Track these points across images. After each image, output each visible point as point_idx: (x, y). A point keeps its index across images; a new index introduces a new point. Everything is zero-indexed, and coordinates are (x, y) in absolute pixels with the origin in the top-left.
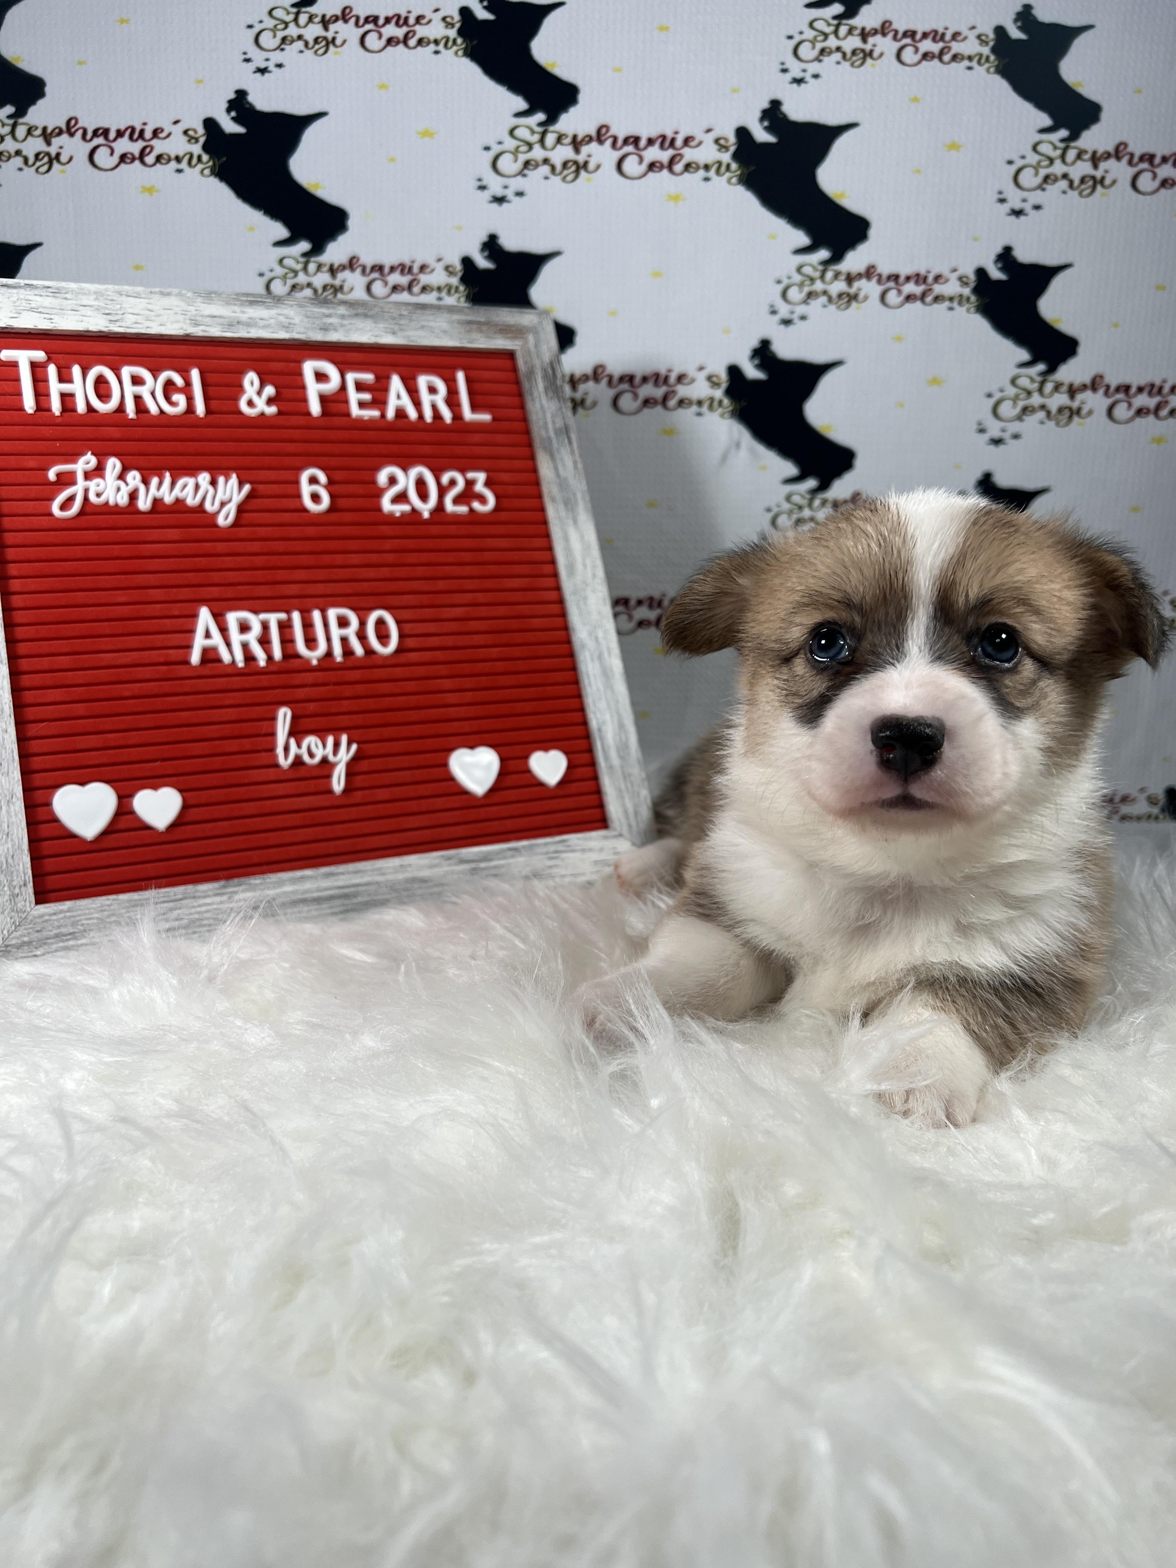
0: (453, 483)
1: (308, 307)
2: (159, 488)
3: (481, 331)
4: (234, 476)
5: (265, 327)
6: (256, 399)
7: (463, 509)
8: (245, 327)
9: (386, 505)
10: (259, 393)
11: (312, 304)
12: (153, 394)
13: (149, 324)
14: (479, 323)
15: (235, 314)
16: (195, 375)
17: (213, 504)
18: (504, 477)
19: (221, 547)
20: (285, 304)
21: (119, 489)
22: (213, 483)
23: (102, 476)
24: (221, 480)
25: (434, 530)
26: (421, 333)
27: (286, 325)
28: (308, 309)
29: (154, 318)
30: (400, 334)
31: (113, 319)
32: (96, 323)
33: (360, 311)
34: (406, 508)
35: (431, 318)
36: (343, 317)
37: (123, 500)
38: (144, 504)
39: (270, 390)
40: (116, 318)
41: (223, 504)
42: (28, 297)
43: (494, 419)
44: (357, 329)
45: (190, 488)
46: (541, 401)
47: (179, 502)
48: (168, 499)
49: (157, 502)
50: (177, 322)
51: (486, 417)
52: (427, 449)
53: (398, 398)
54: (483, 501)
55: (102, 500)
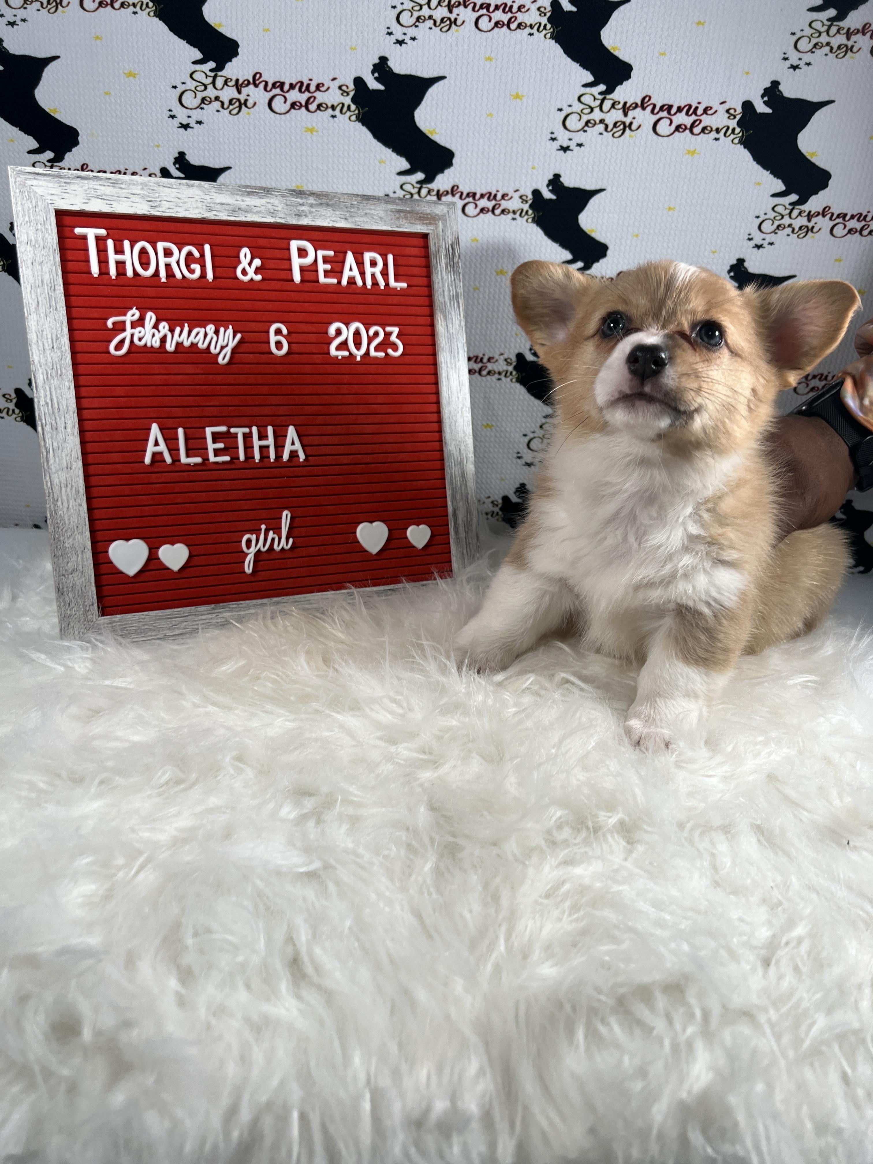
0: (376, 334)
1: (288, 197)
2: (180, 335)
3: (406, 219)
4: (230, 327)
5: (257, 213)
6: (247, 268)
7: (382, 354)
8: (243, 213)
9: (333, 352)
10: (250, 264)
11: (291, 194)
12: (178, 263)
13: (178, 209)
14: (405, 212)
15: (238, 202)
16: (207, 248)
17: (215, 348)
18: (411, 330)
19: (219, 379)
20: (272, 194)
21: (153, 335)
22: (217, 332)
23: (143, 326)
24: (222, 330)
25: (362, 369)
26: (365, 219)
27: (272, 211)
28: (288, 199)
29: (181, 205)
30: (350, 219)
31: (153, 205)
32: (142, 208)
33: (324, 201)
34: (346, 353)
35: (373, 207)
36: (311, 206)
37: (156, 344)
38: (170, 347)
39: (257, 262)
40: (156, 204)
41: (222, 348)
42: (95, 187)
43: (408, 286)
44: (320, 216)
45: (201, 335)
46: (441, 274)
47: (194, 345)
48: (187, 344)
49: (179, 345)
50: (197, 208)
51: (404, 285)
52: (361, 308)
53: (351, 269)
54: (395, 348)
55: (142, 343)
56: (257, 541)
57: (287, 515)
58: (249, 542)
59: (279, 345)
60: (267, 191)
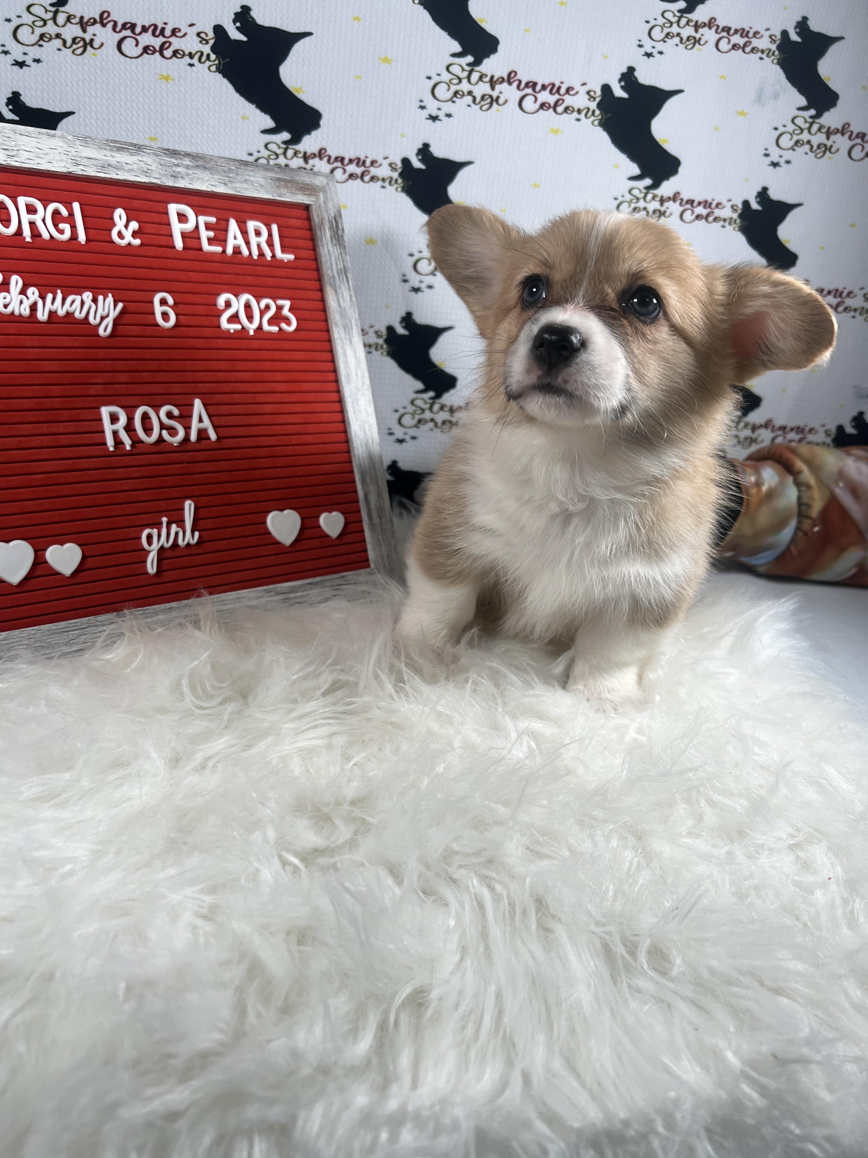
0: (268, 307)
1: (161, 156)
2: (53, 303)
3: (287, 188)
4: (110, 295)
5: (129, 171)
6: (124, 231)
7: (275, 329)
8: (114, 170)
9: (224, 324)
10: (126, 226)
11: (164, 153)
12: (44, 220)
13: (39, 160)
14: (285, 181)
15: (107, 158)
16: (76, 206)
17: (95, 318)
18: (302, 304)
19: (101, 353)
20: (144, 152)
21: (21, 302)
22: (95, 300)
23: (8, 291)
24: (101, 298)
25: (256, 344)
26: (245, 186)
27: (146, 170)
28: (161, 158)
29: (42, 156)
30: (229, 185)
31: (10, 154)
33: (200, 163)
34: (238, 327)
35: (252, 174)
36: (187, 167)
37: (26, 311)
38: (42, 315)
39: (134, 225)
40: (12, 153)
41: (103, 318)
43: (295, 258)
44: (198, 179)
45: (78, 303)
46: (328, 247)
47: (69, 315)
48: (61, 312)
49: (52, 314)
50: (61, 160)
51: (291, 257)
52: (249, 280)
53: (235, 238)
54: (288, 322)
55: (9, 310)
56: (159, 536)
57: (190, 505)
58: (150, 537)
59: (165, 316)
60: (138, 148)
